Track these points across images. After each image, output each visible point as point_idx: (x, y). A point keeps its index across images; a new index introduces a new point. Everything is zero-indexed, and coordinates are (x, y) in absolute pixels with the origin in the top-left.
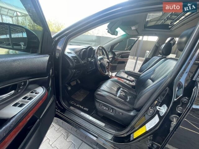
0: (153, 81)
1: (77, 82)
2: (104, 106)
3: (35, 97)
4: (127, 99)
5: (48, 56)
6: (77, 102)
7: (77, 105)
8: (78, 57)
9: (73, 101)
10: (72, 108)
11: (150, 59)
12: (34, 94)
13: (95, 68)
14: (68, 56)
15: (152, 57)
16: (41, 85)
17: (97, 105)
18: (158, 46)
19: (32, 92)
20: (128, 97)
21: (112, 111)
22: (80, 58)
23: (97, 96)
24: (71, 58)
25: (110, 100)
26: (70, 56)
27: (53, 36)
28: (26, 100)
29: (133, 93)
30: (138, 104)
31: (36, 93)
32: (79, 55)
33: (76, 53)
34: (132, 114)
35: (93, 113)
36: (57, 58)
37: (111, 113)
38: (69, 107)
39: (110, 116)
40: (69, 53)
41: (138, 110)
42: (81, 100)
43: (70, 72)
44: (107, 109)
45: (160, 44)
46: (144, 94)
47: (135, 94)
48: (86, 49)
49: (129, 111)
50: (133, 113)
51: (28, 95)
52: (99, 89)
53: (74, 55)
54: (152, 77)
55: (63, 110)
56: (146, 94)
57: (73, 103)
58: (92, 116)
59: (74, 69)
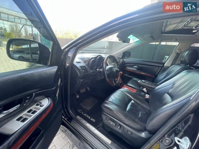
1: (86, 90)
2: (111, 120)
3: (39, 109)
4: (139, 115)
5: (56, 68)
6: (85, 111)
7: (85, 115)
8: (86, 66)
9: (81, 109)
10: (78, 117)
11: (169, 67)
12: (39, 107)
13: (103, 77)
14: (76, 66)
15: (171, 65)
16: (47, 97)
17: (104, 117)
18: (179, 53)
19: (37, 105)
20: (140, 112)
21: (120, 128)
22: (89, 67)
23: (104, 108)
24: (80, 68)
25: (118, 115)
26: (78, 65)
27: (62, 48)
28: (30, 114)
29: (147, 107)
30: (153, 123)
31: (41, 106)
32: (88, 65)
33: (85, 62)
34: (143, 135)
35: (99, 125)
36: (66, 67)
37: (118, 130)
38: (76, 116)
39: (118, 132)
40: (78, 63)
42: (89, 108)
43: (78, 81)
44: (114, 125)
45: (182, 50)
46: (158, 115)
47: (149, 108)
48: (96, 58)
49: (140, 131)
50: (145, 134)
51: (33, 107)
52: (107, 100)
53: (83, 64)
54: (170, 91)
55: (70, 119)
56: (162, 115)
57: (81, 111)
58: (97, 129)
59: (81, 79)
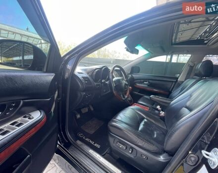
0: (191, 110)
2: (120, 143)
3: (26, 122)
4: (154, 135)
5: (53, 75)
6: (87, 135)
7: (87, 139)
8: (90, 78)
9: (82, 133)
10: (79, 142)
11: (183, 82)
12: (27, 119)
13: (110, 91)
14: (78, 77)
15: (185, 80)
16: (39, 109)
17: (111, 140)
18: (192, 66)
19: (25, 117)
20: (155, 132)
21: (132, 152)
22: (93, 79)
23: (111, 128)
24: (81, 79)
25: (128, 134)
26: (80, 76)
28: (14, 126)
29: (163, 127)
30: (170, 144)
31: (30, 118)
32: (91, 76)
33: (88, 73)
34: (162, 158)
35: (106, 152)
36: (66, 78)
37: (129, 155)
39: (130, 159)
40: (79, 73)
41: (172, 154)
42: (92, 132)
43: (79, 95)
44: (125, 148)
45: (196, 63)
46: (178, 129)
47: (165, 128)
48: (101, 69)
49: (157, 154)
50: (164, 157)
51: (19, 120)
52: (115, 118)
53: (85, 75)
54: (188, 104)
57: (82, 136)
58: (103, 156)
59: (83, 91)
